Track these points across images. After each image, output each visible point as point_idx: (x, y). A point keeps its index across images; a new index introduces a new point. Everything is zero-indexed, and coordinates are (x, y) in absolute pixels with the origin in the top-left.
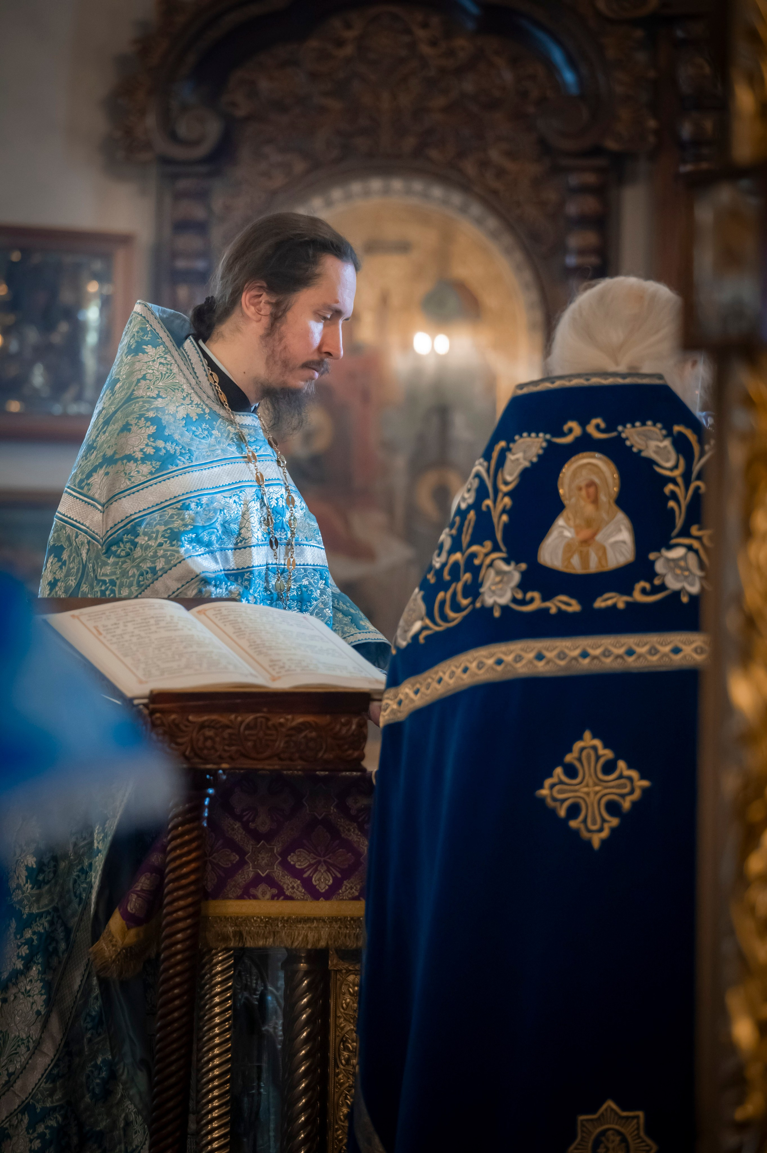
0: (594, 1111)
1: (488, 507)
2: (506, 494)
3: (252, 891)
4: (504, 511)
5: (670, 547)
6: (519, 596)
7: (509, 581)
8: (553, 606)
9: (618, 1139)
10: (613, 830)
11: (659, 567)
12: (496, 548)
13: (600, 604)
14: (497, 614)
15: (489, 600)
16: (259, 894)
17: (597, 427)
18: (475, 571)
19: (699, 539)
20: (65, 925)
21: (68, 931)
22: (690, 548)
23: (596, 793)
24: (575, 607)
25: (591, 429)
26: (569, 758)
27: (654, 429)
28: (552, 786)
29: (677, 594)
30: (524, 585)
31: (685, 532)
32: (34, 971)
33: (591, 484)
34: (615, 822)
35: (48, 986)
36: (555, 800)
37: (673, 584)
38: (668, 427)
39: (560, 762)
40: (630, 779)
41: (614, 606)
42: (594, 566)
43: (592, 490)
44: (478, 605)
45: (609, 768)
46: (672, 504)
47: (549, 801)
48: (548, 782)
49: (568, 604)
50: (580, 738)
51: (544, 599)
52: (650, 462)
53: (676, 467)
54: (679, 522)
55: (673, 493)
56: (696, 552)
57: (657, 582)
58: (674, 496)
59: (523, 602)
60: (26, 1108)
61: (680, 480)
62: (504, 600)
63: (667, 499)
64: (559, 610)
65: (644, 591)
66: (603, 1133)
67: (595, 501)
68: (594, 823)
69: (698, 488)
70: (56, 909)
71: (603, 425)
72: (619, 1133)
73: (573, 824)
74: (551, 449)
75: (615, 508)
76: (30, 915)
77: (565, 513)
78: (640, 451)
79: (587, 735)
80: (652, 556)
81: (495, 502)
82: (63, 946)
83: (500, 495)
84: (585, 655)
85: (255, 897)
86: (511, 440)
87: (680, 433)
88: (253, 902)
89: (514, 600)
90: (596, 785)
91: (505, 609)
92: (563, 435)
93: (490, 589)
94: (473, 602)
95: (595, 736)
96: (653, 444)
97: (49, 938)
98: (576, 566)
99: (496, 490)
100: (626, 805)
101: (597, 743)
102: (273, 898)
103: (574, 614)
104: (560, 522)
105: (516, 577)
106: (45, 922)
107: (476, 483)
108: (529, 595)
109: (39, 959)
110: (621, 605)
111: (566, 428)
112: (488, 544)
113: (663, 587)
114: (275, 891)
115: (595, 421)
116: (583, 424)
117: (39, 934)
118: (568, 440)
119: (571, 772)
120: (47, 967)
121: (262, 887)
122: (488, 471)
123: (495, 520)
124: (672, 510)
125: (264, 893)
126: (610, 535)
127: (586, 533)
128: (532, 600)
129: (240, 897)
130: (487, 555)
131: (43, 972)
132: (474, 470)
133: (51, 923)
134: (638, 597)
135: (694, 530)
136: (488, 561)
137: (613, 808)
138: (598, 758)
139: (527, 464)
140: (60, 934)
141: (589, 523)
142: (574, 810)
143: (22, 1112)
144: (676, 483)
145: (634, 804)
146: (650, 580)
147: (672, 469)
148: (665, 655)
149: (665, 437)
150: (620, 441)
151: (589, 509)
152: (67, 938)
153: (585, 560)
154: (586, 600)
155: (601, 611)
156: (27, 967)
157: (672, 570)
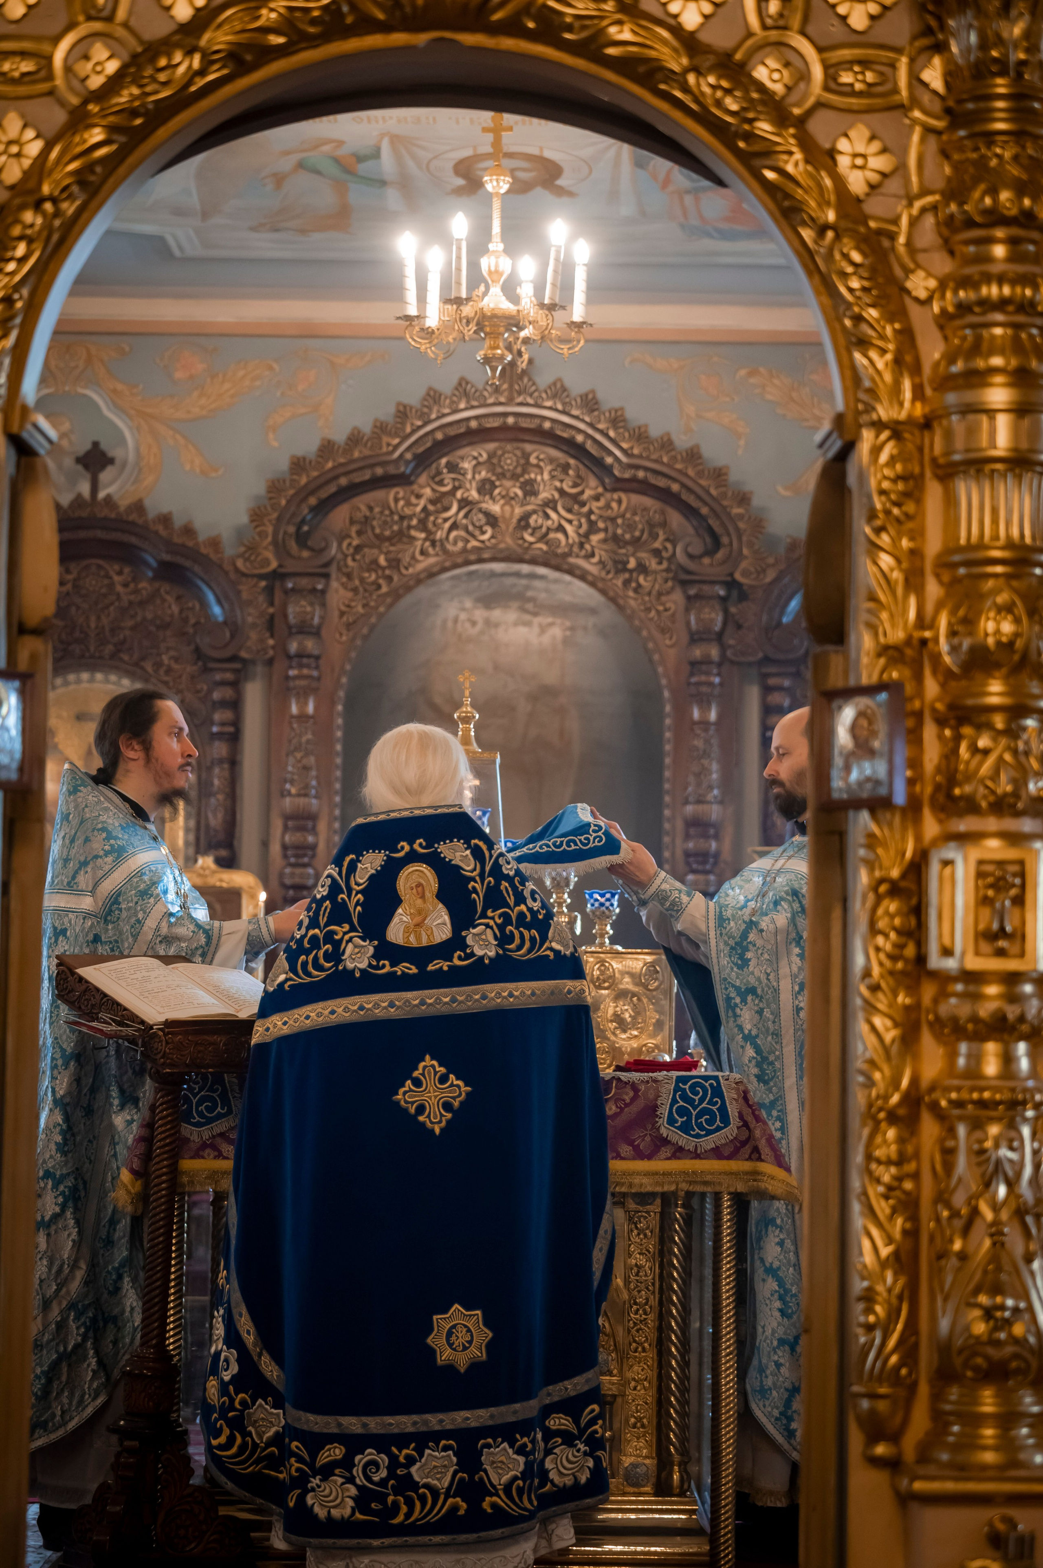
0: (446, 1312)
1: (342, 899)
2: (358, 893)
3: (201, 1153)
4: (357, 904)
5: (475, 927)
6: (375, 963)
7: (365, 953)
8: (399, 970)
9: (465, 1330)
10: (448, 1122)
11: (469, 941)
12: (353, 929)
13: (430, 968)
14: (358, 975)
15: (350, 965)
16: (205, 1155)
17: (420, 845)
18: (337, 944)
19: (493, 918)
20: (83, 1179)
21: (85, 1183)
22: (487, 926)
23: (436, 1097)
24: (414, 970)
25: (416, 846)
26: (416, 1074)
27: (459, 844)
28: (405, 1093)
29: (482, 958)
30: (377, 956)
31: (484, 915)
32: (68, 1214)
33: (419, 885)
34: (449, 1116)
35: (78, 1222)
36: (406, 1102)
37: (479, 952)
38: (467, 842)
39: (409, 1077)
40: (458, 1086)
41: (441, 968)
42: (424, 942)
43: (420, 889)
44: (340, 968)
45: (443, 1079)
46: (474, 895)
47: (402, 1103)
48: (402, 1091)
49: (410, 969)
50: (423, 1060)
51: (392, 966)
52: (458, 868)
53: (475, 869)
54: (479, 909)
55: (474, 888)
56: (491, 928)
57: (468, 951)
58: (475, 890)
59: (377, 967)
60: (72, 1306)
61: (478, 878)
62: (363, 965)
63: (471, 893)
64: (403, 972)
65: (460, 958)
66: (454, 1326)
67: (423, 897)
68: (435, 1118)
69: (490, 882)
70: (77, 1169)
71: (424, 844)
72: (465, 1326)
73: (421, 1118)
74: (389, 860)
75: (436, 901)
76: (62, 1175)
77: (403, 905)
78: (451, 860)
79: (428, 1057)
80: (463, 934)
81: (349, 896)
82: (83, 1194)
83: (354, 893)
84: (423, 1002)
85: (203, 1157)
86: (359, 854)
87: (476, 845)
88: (202, 1161)
89: (370, 965)
90: (435, 1091)
91: (362, 971)
92: (398, 851)
93: (350, 956)
94: (336, 965)
95: (432, 1059)
96: (458, 854)
97: (74, 1190)
98: (413, 942)
99: (350, 890)
100: (456, 1104)
101: (435, 1063)
102: (215, 1158)
103: (414, 974)
104: (400, 911)
105: (371, 950)
106: (72, 1178)
107: (329, 881)
108: (381, 963)
109: (70, 1204)
110: (445, 968)
111: (399, 847)
112: (347, 927)
113: (472, 954)
114: (216, 1153)
115: (418, 841)
116: (411, 844)
117: (69, 1187)
118: (401, 854)
119: (417, 1083)
120: (76, 1209)
121: (208, 1151)
122: (340, 874)
123: (352, 910)
124: (474, 900)
125: (209, 1155)
126: (434, 920)
127: (418, 919)
128: (384, 966)
129: (192, 1158)
130: (345, 933)
131: (74, 1213)
132: (326, 873)
133: (76, 1179)
134: (456, 962)
135: (490, 913)
136: (347, 937)
137: (447, 1106)
138: (436, 1073)
139: (373, 872)
140: (81, 1187)
141: (420, 912)
142: (421, 1109)
143: (69, 1309)
144: (476, 882)
145: (461, 1103)
146: (464, 951)
147: (472, 871)
148: (477, 1000)
149: (466, 849)
150: (437, 854)
151: (419, 902)
152: (85, 1188)
153: (418, 938)
154: (422, 966)
155: (431, 972)
156: (63, 1210)
157: (477, 942)
